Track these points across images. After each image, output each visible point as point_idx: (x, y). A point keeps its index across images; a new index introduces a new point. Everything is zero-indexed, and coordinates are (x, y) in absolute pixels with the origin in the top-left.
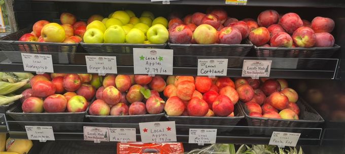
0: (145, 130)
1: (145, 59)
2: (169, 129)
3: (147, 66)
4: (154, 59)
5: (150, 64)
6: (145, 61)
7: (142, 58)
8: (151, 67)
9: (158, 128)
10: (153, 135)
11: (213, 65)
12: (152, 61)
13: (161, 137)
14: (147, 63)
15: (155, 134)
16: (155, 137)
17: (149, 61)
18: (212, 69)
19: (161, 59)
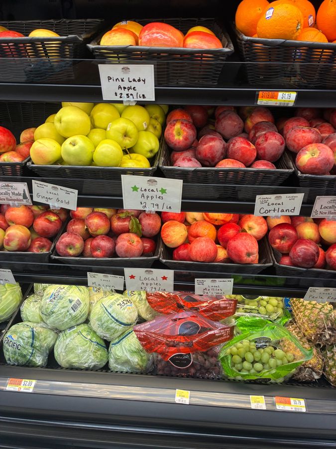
0: (132, 277)
1: (139, 190)
2: (164, 278)
3: (143, 200)
4: (152, 191)
5: (148, 197)
6: (140, 193)
7: (135, 189)
8: (149, 202)
9: (150, 276)
10: (143, 283)
11: (280, 201)
12: (150, 194)
13: (153, 286)
14: (143, 196)
15: (145, 282)
16: (145, 285)
17: (146, 194)
18: (277, 207)
19: (163, 191)
